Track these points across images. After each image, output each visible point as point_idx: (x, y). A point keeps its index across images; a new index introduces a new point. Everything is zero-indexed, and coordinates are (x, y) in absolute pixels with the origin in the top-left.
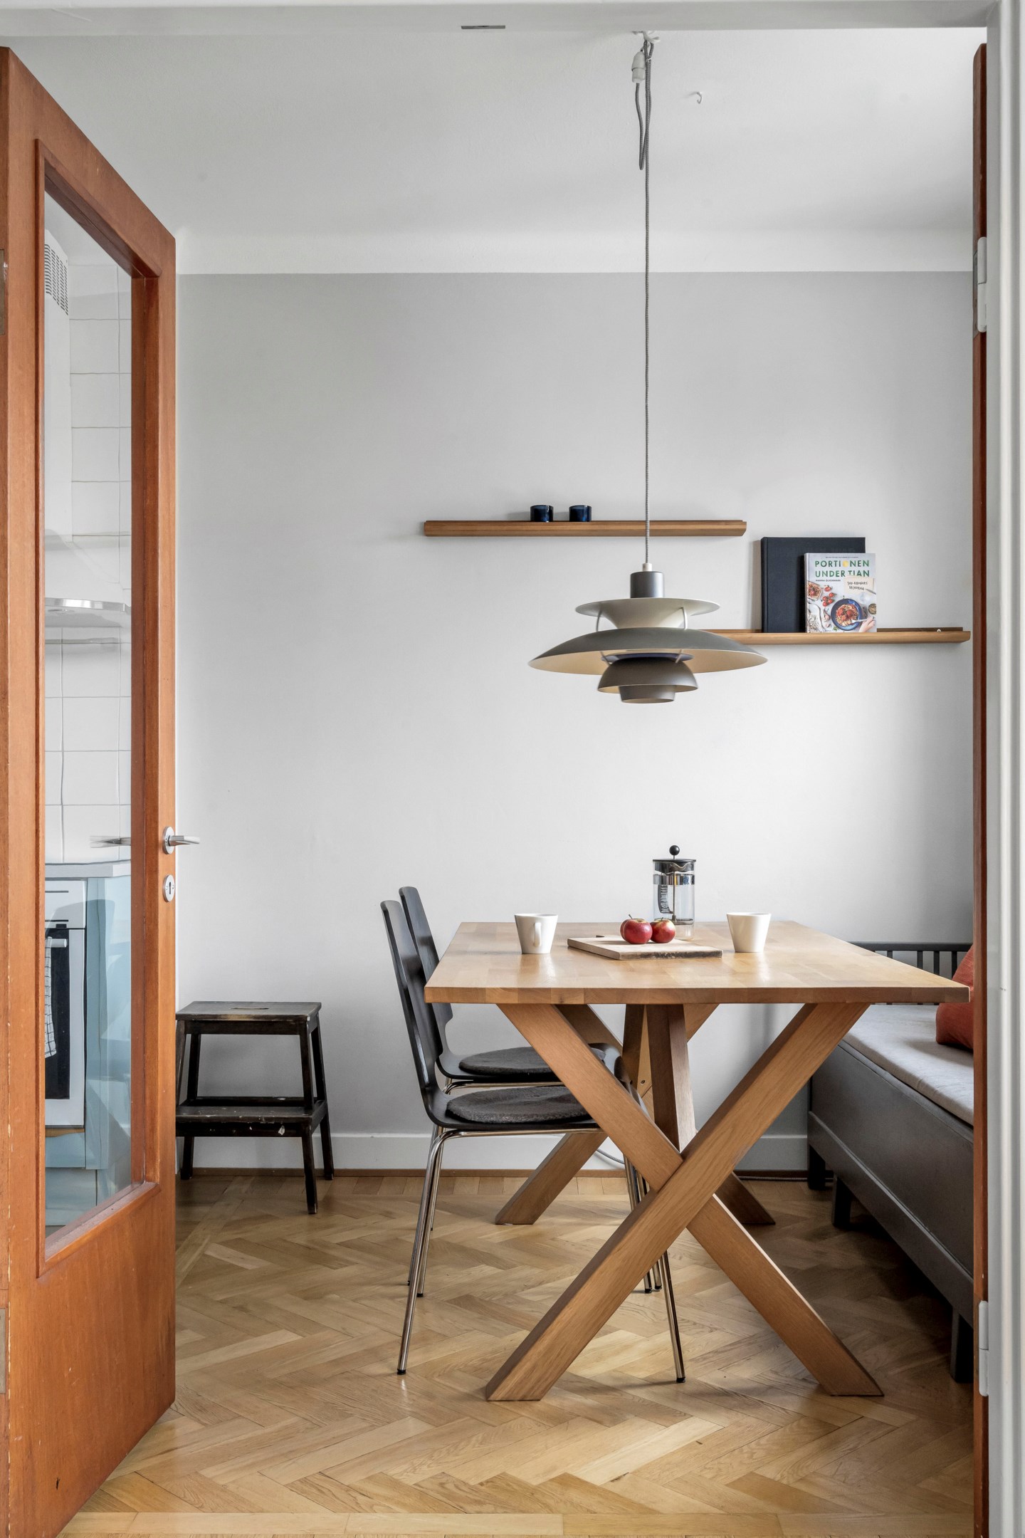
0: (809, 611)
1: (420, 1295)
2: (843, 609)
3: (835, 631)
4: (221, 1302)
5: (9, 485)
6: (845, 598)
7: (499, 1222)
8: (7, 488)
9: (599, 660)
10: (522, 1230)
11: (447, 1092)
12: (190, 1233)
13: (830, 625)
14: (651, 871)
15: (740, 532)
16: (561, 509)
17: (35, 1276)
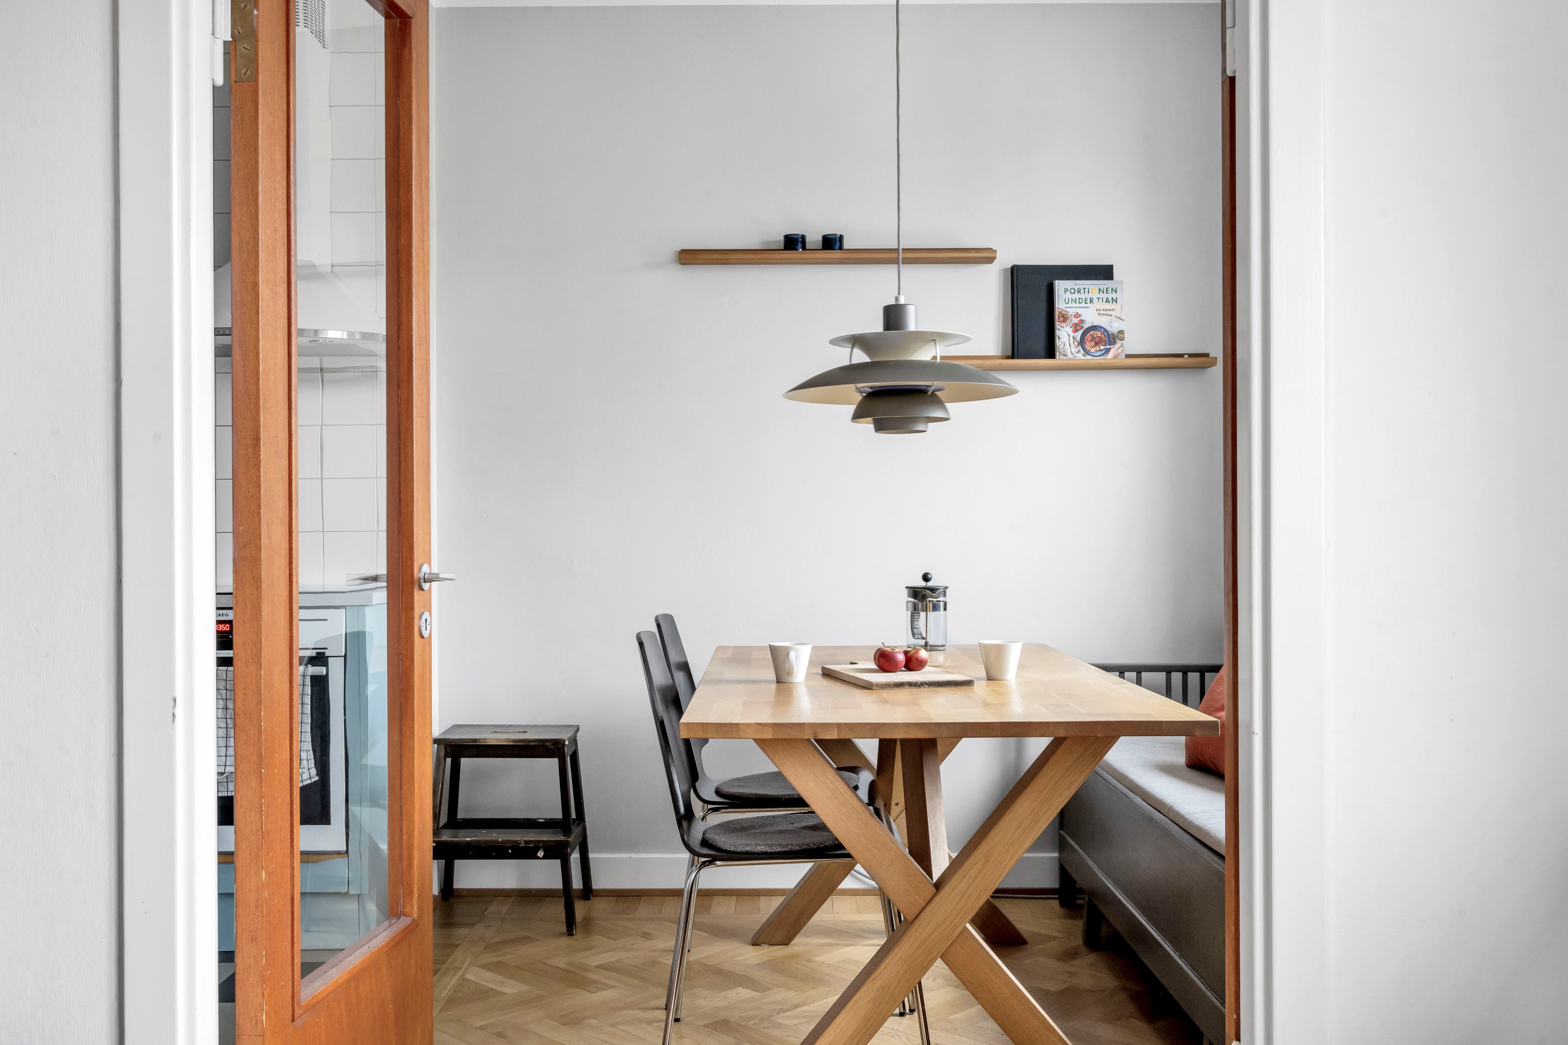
0: (1059, 338)
1: (677, 1020)
2: (1092, 336)
3: (1084, 358)
4: (481, 1028)
5: (260, 231)
6: (1094, 324)
7: (755, 944)
8: (258, 234)
9: (853, 393)
10: (778, 951)
11: (703, 818)
12: (451, 956)
13: (1079, 352)
14: (904, 598)
15: (991, 260)
16: (814, 238)
17: (291, 1020)
